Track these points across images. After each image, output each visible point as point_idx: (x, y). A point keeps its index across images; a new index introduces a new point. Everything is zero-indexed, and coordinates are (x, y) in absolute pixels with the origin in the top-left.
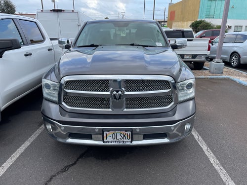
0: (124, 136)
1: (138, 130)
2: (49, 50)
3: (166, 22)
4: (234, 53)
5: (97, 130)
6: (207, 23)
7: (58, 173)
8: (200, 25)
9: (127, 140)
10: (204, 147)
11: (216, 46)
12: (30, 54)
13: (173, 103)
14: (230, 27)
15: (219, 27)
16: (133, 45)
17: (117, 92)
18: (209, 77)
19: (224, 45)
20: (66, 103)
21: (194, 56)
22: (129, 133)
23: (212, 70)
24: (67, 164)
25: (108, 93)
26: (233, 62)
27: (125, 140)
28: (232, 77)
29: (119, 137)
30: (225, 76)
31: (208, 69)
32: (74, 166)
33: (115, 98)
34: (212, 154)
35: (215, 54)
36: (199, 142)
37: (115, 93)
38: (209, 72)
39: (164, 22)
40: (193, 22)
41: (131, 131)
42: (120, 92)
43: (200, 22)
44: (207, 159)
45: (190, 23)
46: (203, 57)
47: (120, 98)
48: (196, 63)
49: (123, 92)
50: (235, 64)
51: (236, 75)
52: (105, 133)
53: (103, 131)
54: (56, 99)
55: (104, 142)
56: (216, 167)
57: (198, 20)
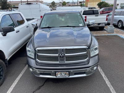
0: (66, 74)
1: (72, 71)
2: (27, 27)
3: (85, 2)
4: (120, 21)
5: (53, 72)
6: (106, 3)
7: (36, 90)
8: (103, 4)
9: (67, 76)
10: (103, 75)
11: (110, 16)
12: (19, 31)
13: (88, 58)
14: (118, 5)
15: (112, 6)
16: (68, 26)
17: (62, 54)
18: (106, 35)
19: (115, 16)
20: (38, 59)
21: (99, 24)
22: (68, 73)
23: (108, 31)
24: (40, 85)
25: (57, 55)
26: (119, 26)
27: (66, 76)
28: (118, 35)
29: (63, 74)
30: (115, 34)
31: (106, 30)
32: (43, 86)
33: (61, 57)
34: (107, 79)
35: (110, 21)
36: (101, 73)
37: (60, 55)
38: (107, 32)
39: (84, 2)
40: (99, 2)
41: (69, 72)
42: (63, 55)
43: (103, 2)
44: (105, 81)
45: (97, 3)
46: (103, 24)
47: (63, 57)
48: (100, 27)
49: (64, 55)
50: (120, 26)
51: (120, 33)
52: (57, 73)
53: (56, 72)
54: (33, 57)
55: (56, 77)
56: (109, 86)
57: (101, 1)
